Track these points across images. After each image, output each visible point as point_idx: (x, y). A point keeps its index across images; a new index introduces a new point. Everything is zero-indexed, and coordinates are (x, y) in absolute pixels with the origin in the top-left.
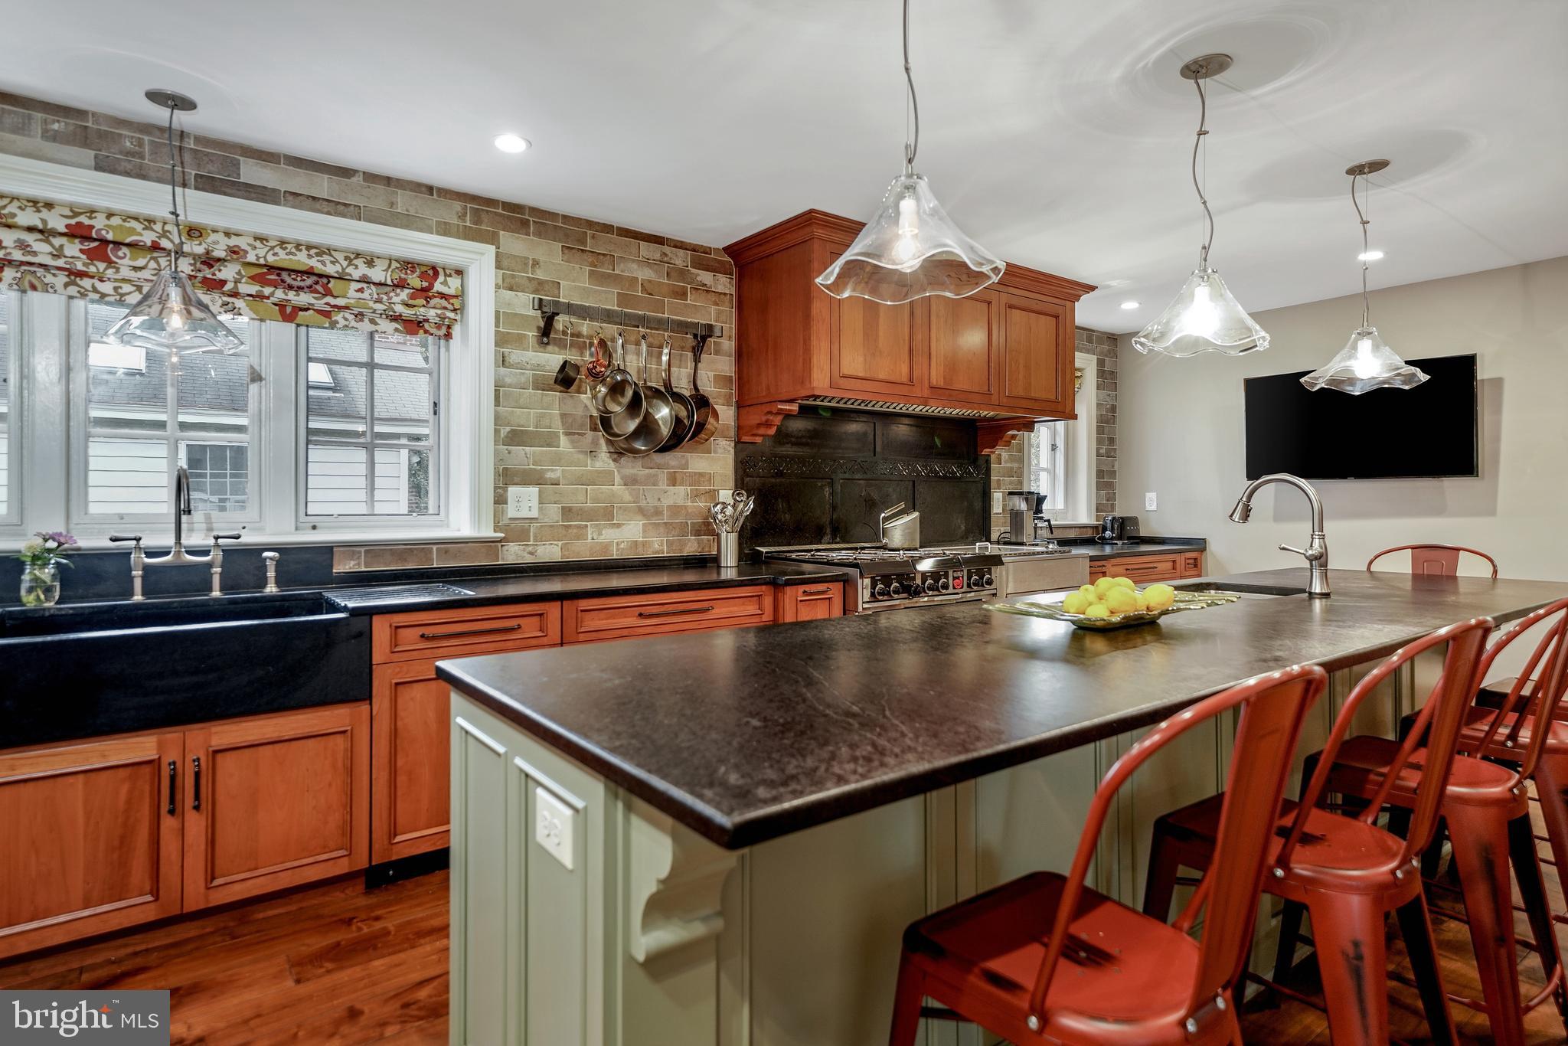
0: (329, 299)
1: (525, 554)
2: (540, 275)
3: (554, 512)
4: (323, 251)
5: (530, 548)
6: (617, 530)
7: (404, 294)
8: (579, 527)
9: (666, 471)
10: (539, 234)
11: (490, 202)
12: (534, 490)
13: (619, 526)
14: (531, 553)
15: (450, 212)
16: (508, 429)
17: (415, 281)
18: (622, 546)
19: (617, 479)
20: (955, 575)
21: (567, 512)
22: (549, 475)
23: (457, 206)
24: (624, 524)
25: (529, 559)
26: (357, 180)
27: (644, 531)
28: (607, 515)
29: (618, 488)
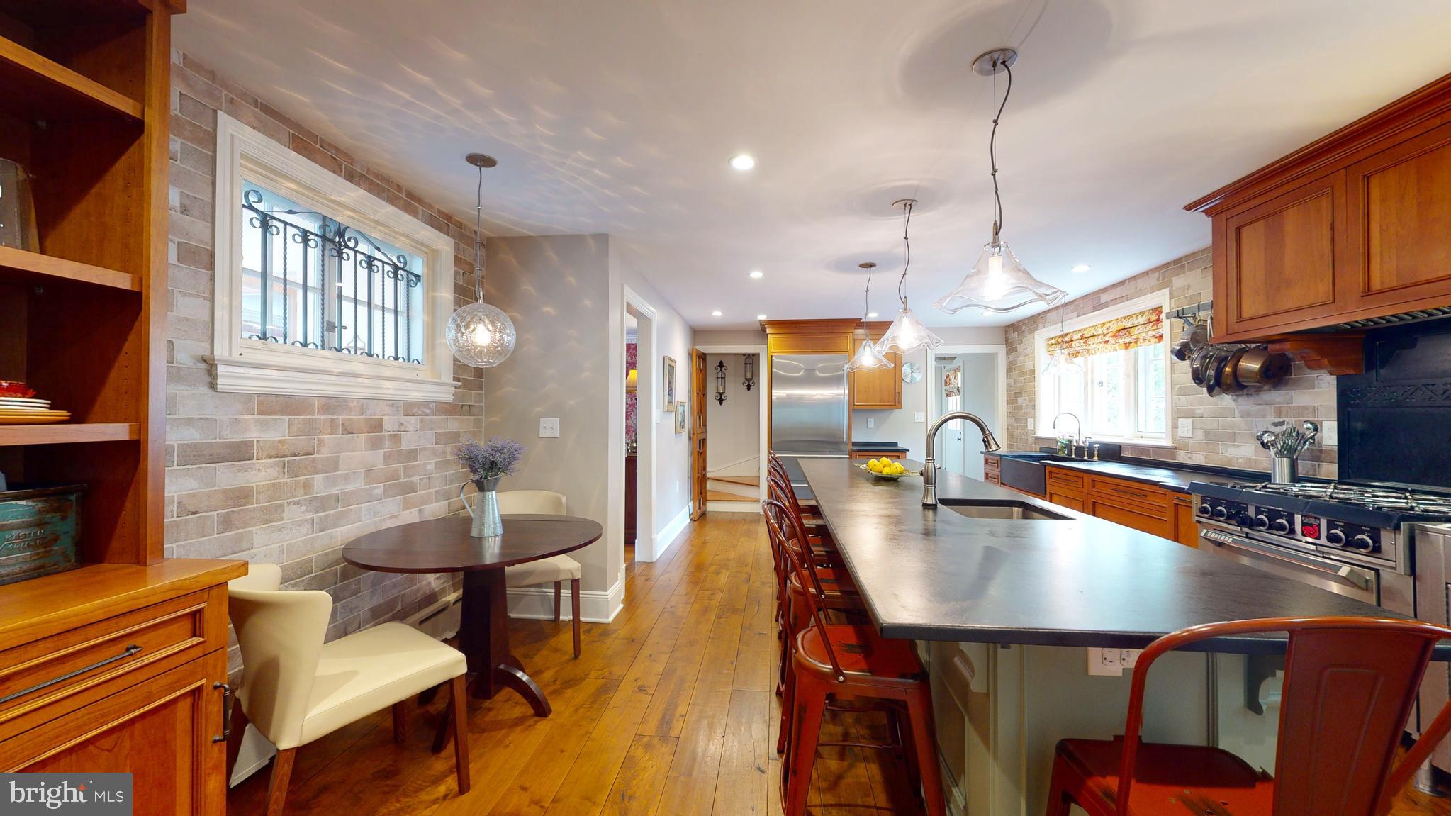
0: (1133, 337)
1: (1187, 458)
2: (1191, 292)
3: (1200, 435)
4: (1130, 316)
5: (1189, 455)
6: (1237, 449)
7: (1151, 324)
8: (1214, 444)
9: (1273, 406)
10: (1190, 270)
11: (1167, 265)
12: (1190, 420)
13: (1238, 446)
14: (1190, 458)
15: (1153, 280)
16: (1178, 386)
17: (1154, 318)
18: (1240, 460)
19: (1236, 412)
20: (1306, 521)
21: (1207, 434)
22: (1198, 411)
23: (1156, 275)
24: (1241, 445)
25: (1188, 462)
26: (1127, 283)
27: (1256, 452)
28: (1231, 437)
29: (1237, 420)
